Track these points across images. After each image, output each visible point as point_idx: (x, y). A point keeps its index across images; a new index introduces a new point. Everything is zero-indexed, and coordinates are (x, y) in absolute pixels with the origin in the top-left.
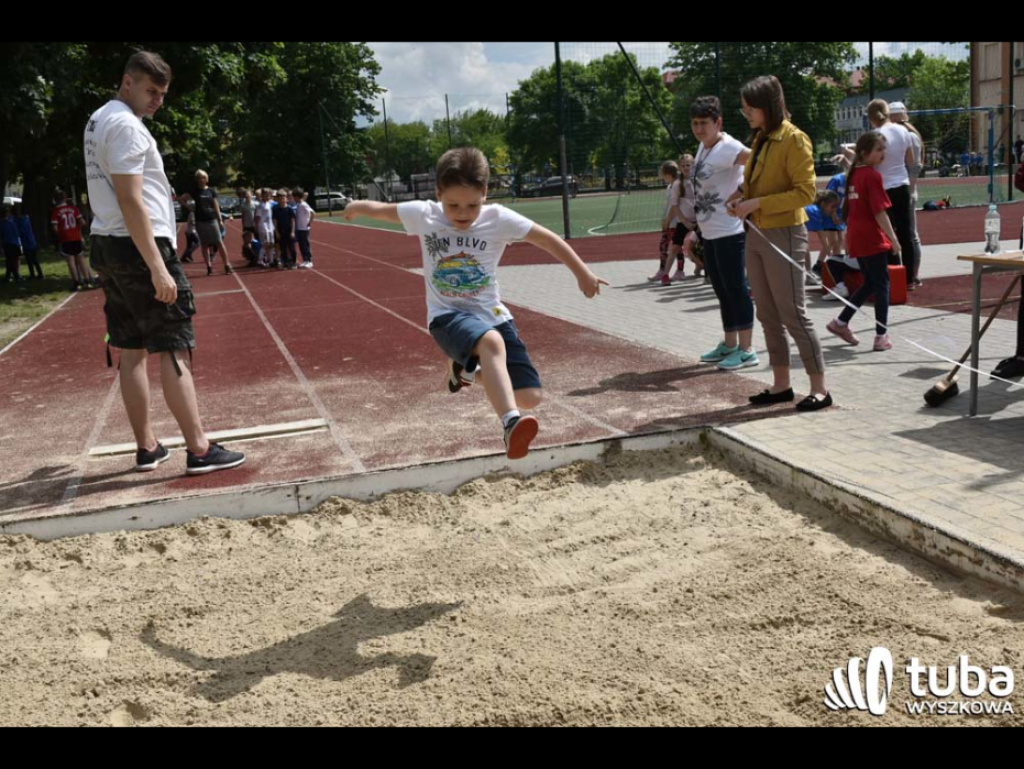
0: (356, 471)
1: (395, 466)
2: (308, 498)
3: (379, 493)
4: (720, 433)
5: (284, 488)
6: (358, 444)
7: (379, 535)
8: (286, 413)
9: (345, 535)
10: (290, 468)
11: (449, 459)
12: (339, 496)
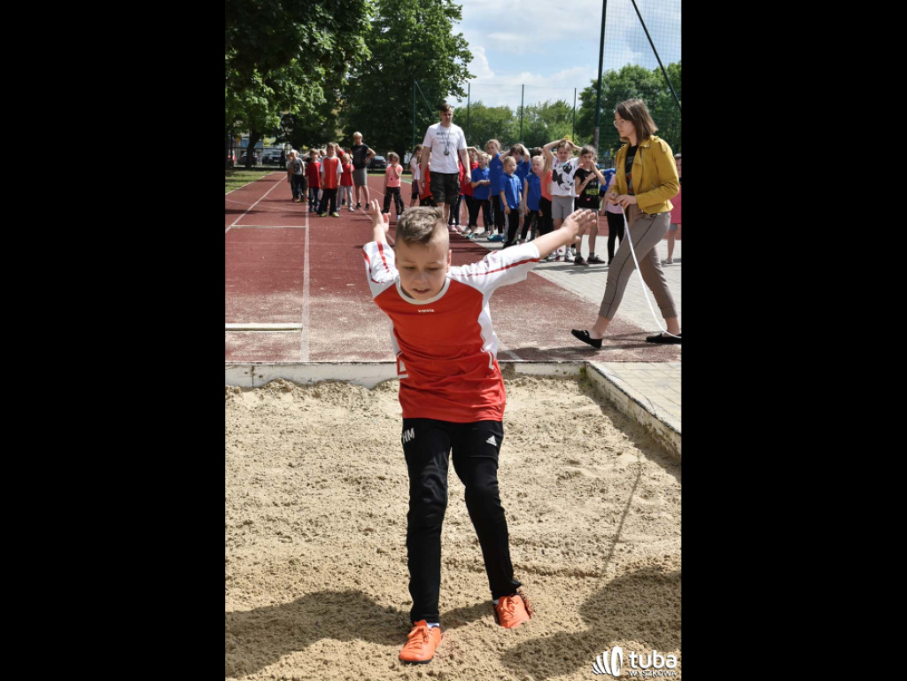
0: (301, 361)
1: (331, 361)
2: (260, 377)
3: (316, 380)
4: (594, 368)
5: (243, 366)
6: (316, 344)
7: (306, 410)
8: (276, 317)
9: (279, 407)
10: (255, 354)
11: (375, 361)
12: (285, 379)
